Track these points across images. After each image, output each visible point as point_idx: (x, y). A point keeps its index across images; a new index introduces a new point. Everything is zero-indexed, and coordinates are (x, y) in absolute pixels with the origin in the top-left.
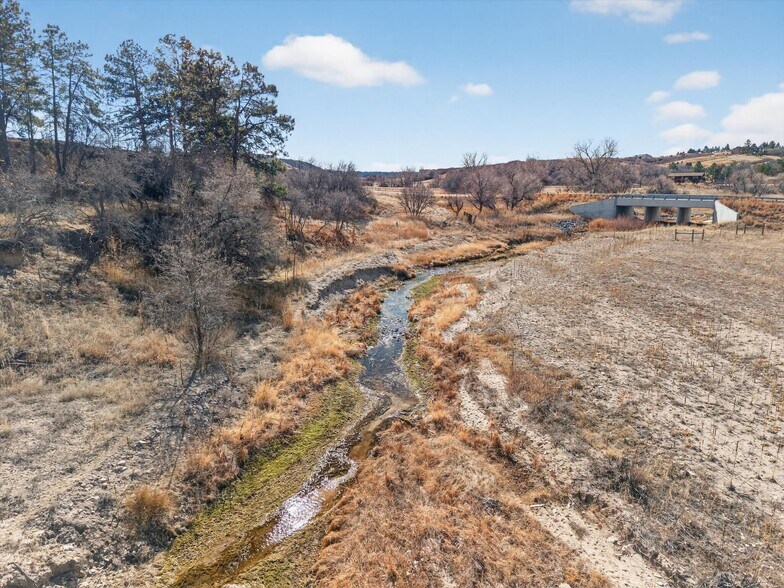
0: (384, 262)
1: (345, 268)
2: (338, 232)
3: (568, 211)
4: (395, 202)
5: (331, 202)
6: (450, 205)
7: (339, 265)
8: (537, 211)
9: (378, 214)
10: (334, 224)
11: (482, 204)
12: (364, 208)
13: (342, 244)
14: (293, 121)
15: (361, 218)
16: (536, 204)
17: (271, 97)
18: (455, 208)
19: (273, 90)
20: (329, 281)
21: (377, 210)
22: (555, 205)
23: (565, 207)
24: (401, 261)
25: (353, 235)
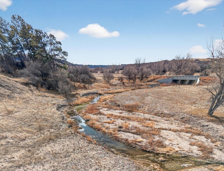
0: (96, 92)
1: (87, 92)
3: (157, 82)
4: (101, 78)
5: (82, 78)
6: (119, 79)
7: (85, 92)
9: (96, 82)
10: (83, 84)
12: (92, 80)
13: (85, 88)
14: (67, 53)
15: (91, 83)
16: (149, 79)
17: (59, 45)
18: (121, 81)
19: (60, 43)
20: (84, 94)
21: (96, 81)
22: (154, 79)
23: (157, 80)
24: (100, 92)
25: (89, 87)
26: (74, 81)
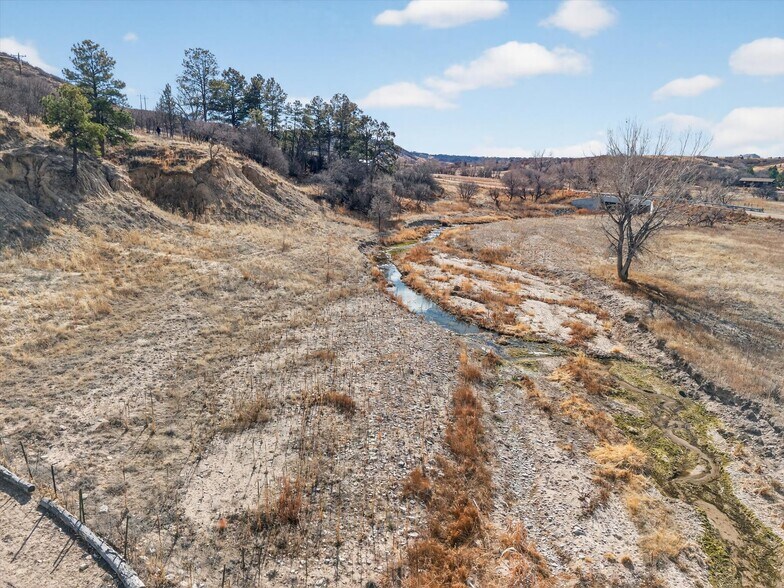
0: (438, 218)
1: (419, 218)
2: (418, 206)
3: (570, 203)
4: (454, 189)
5: (416, 189)
6: (492, 194)
7: (416, 217)
8: (552, 202)
9: (444, 198)
10: (416, 201)
11: (512, 195)
12: (435, 194)
13: (419, 210)
15: (432, 199)
16: (553, 197)
17: (391, 137)
18: (494, 197)
19: (393, 134)
20: (412, 221)
21: (443, 195)
22: (564, 198)
23: (569, 201)
24: (447, 219)
25: (426, 207)
26: (401, 196)
